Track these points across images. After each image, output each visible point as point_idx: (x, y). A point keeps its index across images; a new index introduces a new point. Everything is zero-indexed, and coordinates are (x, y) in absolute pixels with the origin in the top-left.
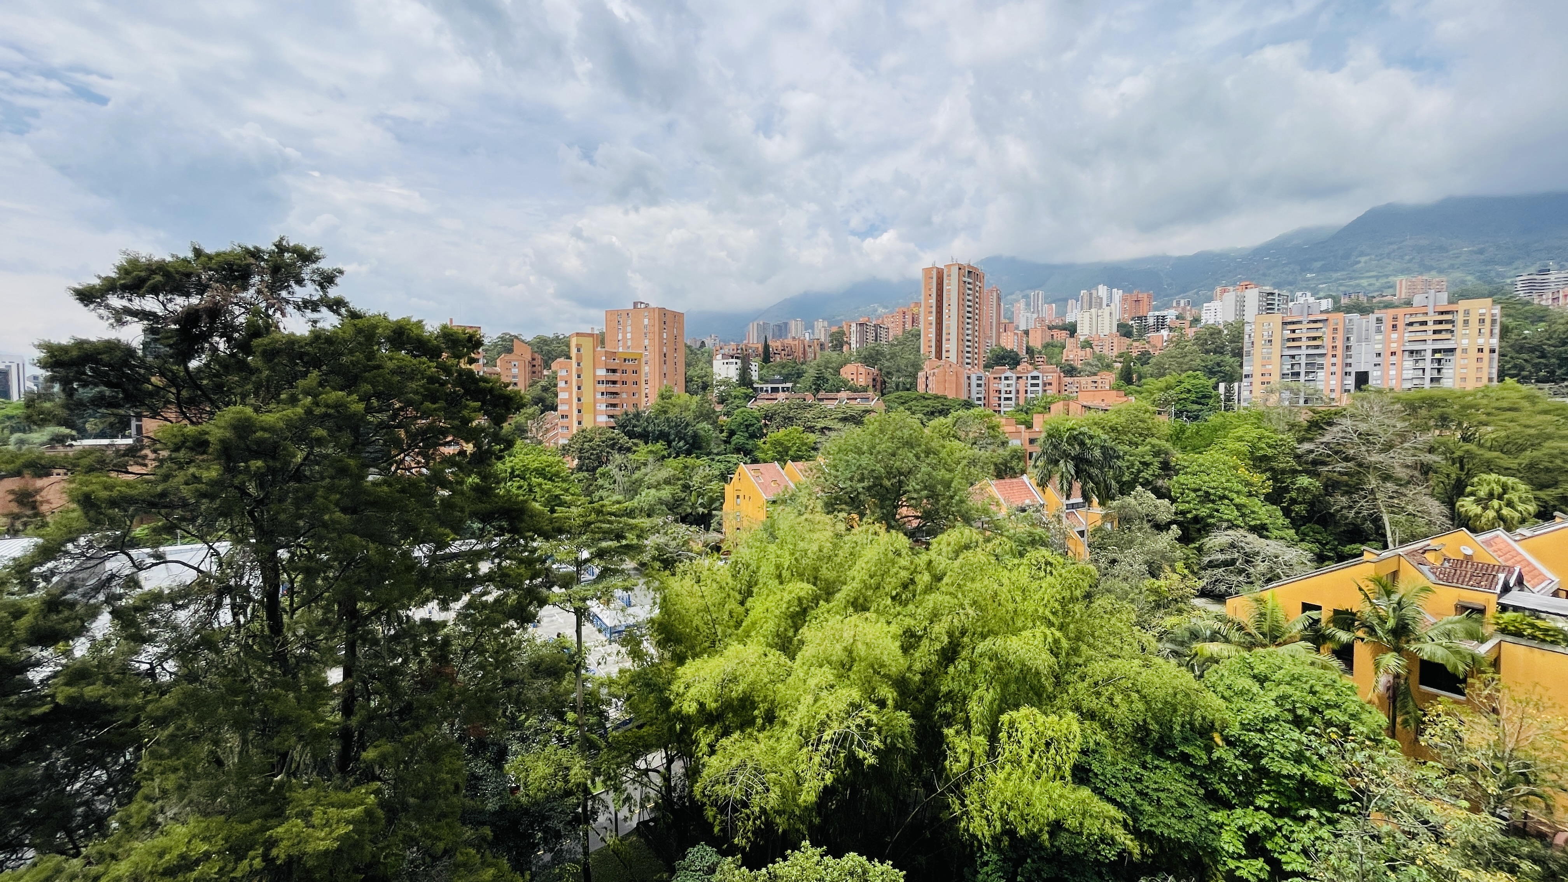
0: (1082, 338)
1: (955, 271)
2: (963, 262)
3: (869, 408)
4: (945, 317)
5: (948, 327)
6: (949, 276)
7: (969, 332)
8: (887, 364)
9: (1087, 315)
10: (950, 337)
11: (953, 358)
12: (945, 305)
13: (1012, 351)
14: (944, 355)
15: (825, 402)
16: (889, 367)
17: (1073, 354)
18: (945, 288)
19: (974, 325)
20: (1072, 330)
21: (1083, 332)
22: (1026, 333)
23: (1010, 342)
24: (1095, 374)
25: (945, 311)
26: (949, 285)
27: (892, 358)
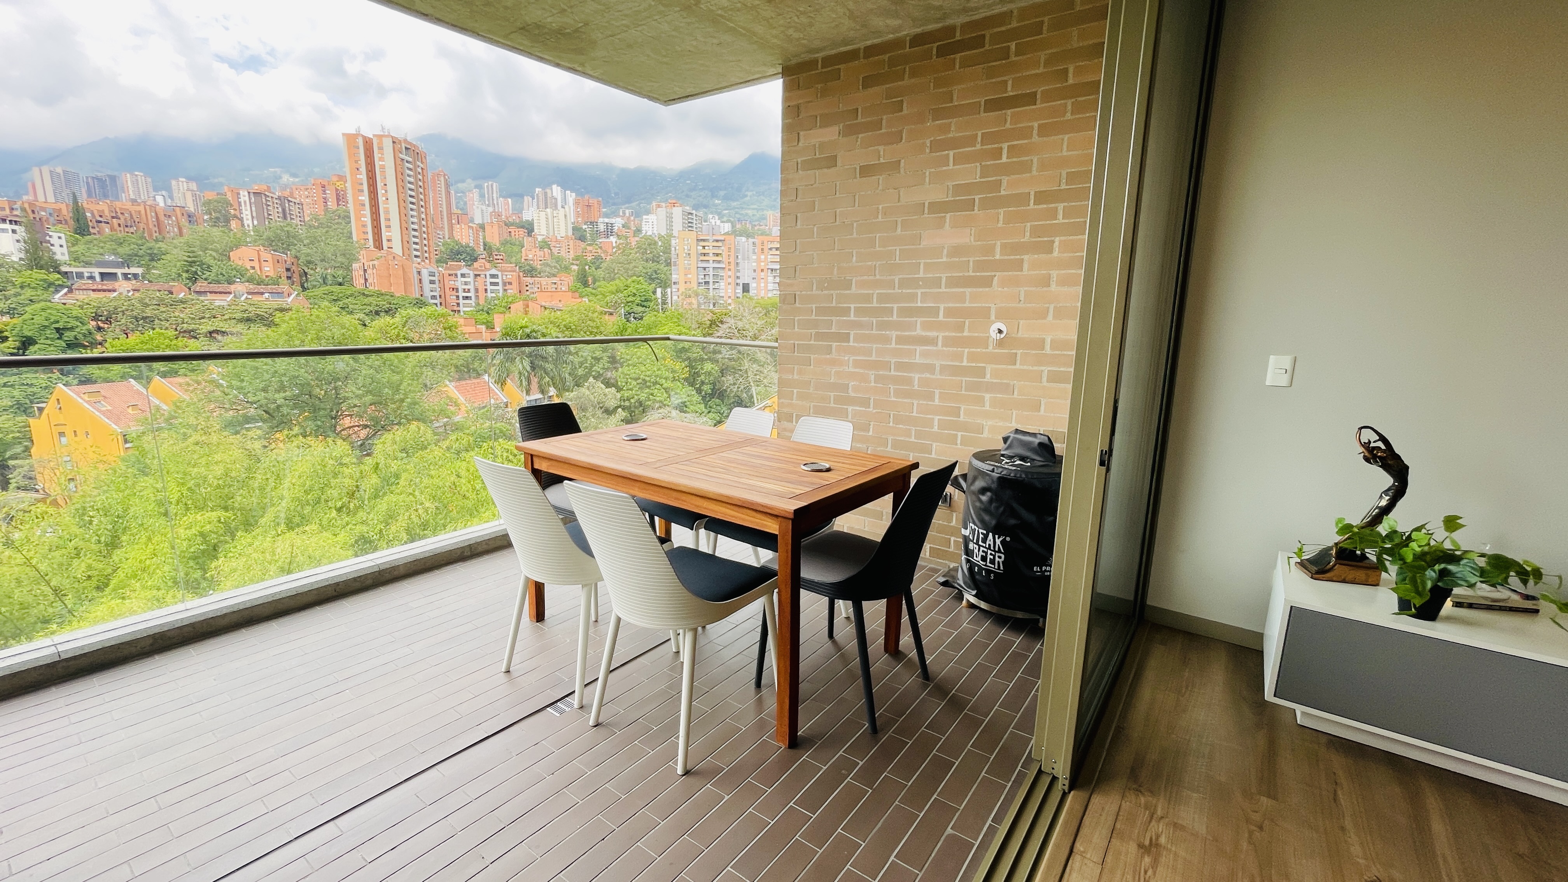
0: (540, 238)
1: (388, 144)
2: (399, 135)
3: (284, 306)
4: (381, 199)
5: (387, 211)
6: (381, 148)
7: (415, 220)
8: (305, 250)
9: (543, 214)
10: (392, 223)
11: (398, 249)
12: (380, 185)
13: (468, 246)
14: (385, 244)
15: (210, 296)
16: (308, 255)
17: (531, 254)
18: (378, 163)
19: (420, 213)
20: (529, 229)
21: (541, 231)
22: (482, 227)
23: (464, 236)
24: (554, 276)
25: (381, 192)
26: (381, 159)
27: (312, 243)
